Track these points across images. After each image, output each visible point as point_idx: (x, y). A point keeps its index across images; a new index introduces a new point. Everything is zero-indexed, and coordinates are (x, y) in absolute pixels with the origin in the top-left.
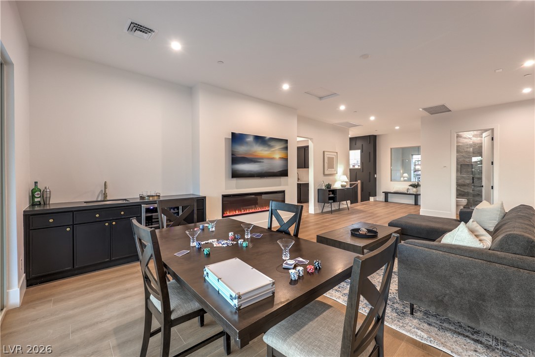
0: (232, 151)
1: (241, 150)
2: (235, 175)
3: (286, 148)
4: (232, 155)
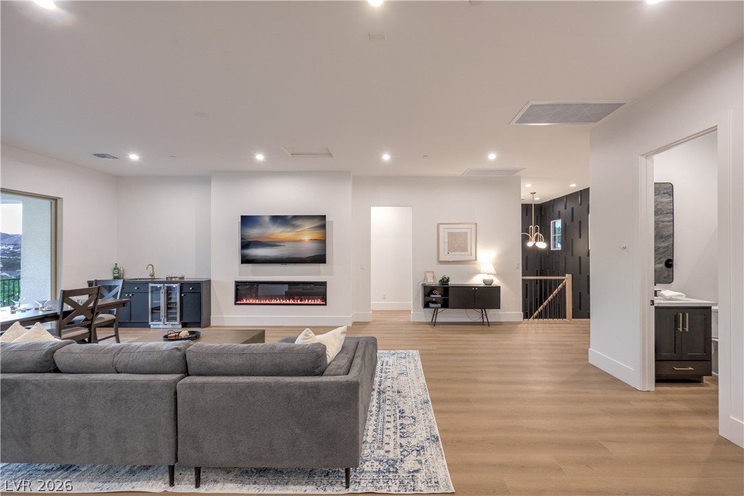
0: (242, 235)
1: (254, 233)
2: (245, 260)
3: (323, 227)
4: (242, 239)
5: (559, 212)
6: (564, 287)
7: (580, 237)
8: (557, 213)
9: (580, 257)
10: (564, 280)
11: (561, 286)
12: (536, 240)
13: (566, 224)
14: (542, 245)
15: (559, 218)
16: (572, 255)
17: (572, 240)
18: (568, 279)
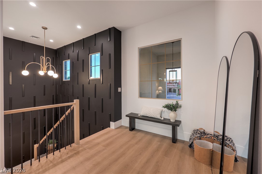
5: (69, 54)
6: (72, 111)
7: (83, 71)
8: (68, 55)
9: (83, 85)
10: (72, 105)
11: (69, 111)
12: (48, 69)
13: (73, 62)
14: (56, 76)
15: (69, 59)
16: (78, 84)
17: (78, 73)
18: (76, 104)
